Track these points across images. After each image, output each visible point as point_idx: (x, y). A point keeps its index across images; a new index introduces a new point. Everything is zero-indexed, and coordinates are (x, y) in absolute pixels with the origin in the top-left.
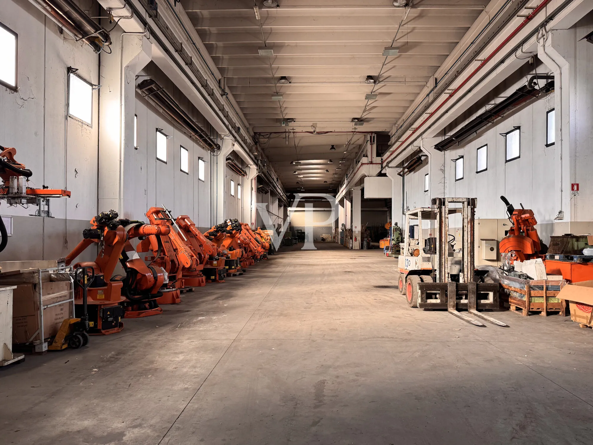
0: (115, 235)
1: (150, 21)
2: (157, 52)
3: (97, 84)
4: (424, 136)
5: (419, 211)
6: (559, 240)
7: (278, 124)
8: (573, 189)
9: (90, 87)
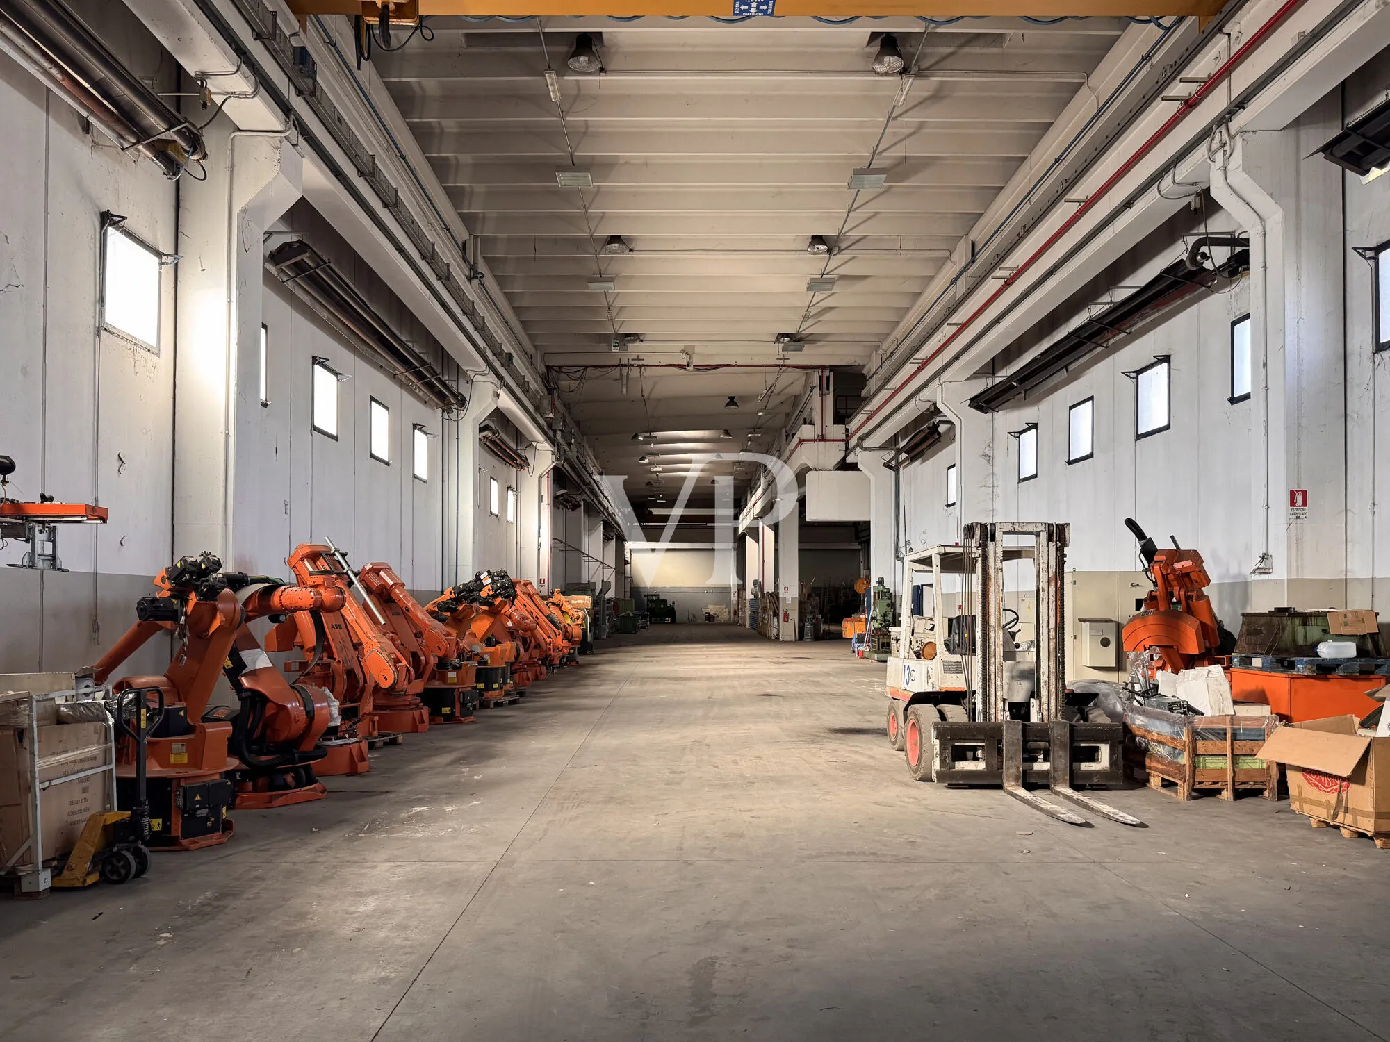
0: (214, 610)
1: (298, 104)
2: (314, 176)
3: (172, 252)
4: (946, 376)
5: (934, 552)
6: (1262, 621)
7: (603, 347)
8: (1293, 504)
9: (156, 260)
